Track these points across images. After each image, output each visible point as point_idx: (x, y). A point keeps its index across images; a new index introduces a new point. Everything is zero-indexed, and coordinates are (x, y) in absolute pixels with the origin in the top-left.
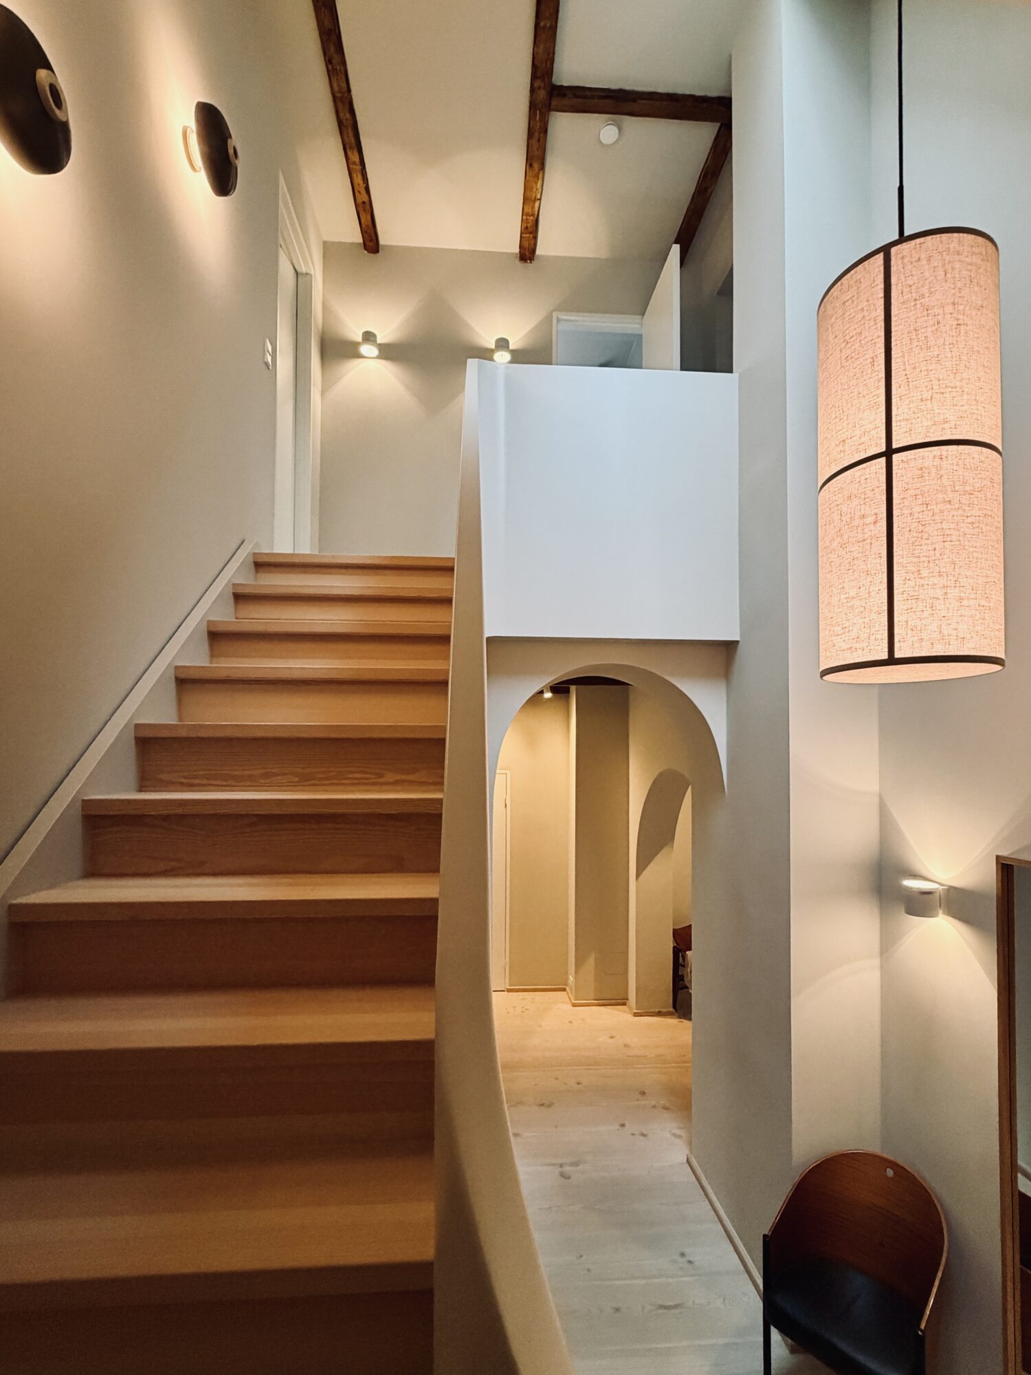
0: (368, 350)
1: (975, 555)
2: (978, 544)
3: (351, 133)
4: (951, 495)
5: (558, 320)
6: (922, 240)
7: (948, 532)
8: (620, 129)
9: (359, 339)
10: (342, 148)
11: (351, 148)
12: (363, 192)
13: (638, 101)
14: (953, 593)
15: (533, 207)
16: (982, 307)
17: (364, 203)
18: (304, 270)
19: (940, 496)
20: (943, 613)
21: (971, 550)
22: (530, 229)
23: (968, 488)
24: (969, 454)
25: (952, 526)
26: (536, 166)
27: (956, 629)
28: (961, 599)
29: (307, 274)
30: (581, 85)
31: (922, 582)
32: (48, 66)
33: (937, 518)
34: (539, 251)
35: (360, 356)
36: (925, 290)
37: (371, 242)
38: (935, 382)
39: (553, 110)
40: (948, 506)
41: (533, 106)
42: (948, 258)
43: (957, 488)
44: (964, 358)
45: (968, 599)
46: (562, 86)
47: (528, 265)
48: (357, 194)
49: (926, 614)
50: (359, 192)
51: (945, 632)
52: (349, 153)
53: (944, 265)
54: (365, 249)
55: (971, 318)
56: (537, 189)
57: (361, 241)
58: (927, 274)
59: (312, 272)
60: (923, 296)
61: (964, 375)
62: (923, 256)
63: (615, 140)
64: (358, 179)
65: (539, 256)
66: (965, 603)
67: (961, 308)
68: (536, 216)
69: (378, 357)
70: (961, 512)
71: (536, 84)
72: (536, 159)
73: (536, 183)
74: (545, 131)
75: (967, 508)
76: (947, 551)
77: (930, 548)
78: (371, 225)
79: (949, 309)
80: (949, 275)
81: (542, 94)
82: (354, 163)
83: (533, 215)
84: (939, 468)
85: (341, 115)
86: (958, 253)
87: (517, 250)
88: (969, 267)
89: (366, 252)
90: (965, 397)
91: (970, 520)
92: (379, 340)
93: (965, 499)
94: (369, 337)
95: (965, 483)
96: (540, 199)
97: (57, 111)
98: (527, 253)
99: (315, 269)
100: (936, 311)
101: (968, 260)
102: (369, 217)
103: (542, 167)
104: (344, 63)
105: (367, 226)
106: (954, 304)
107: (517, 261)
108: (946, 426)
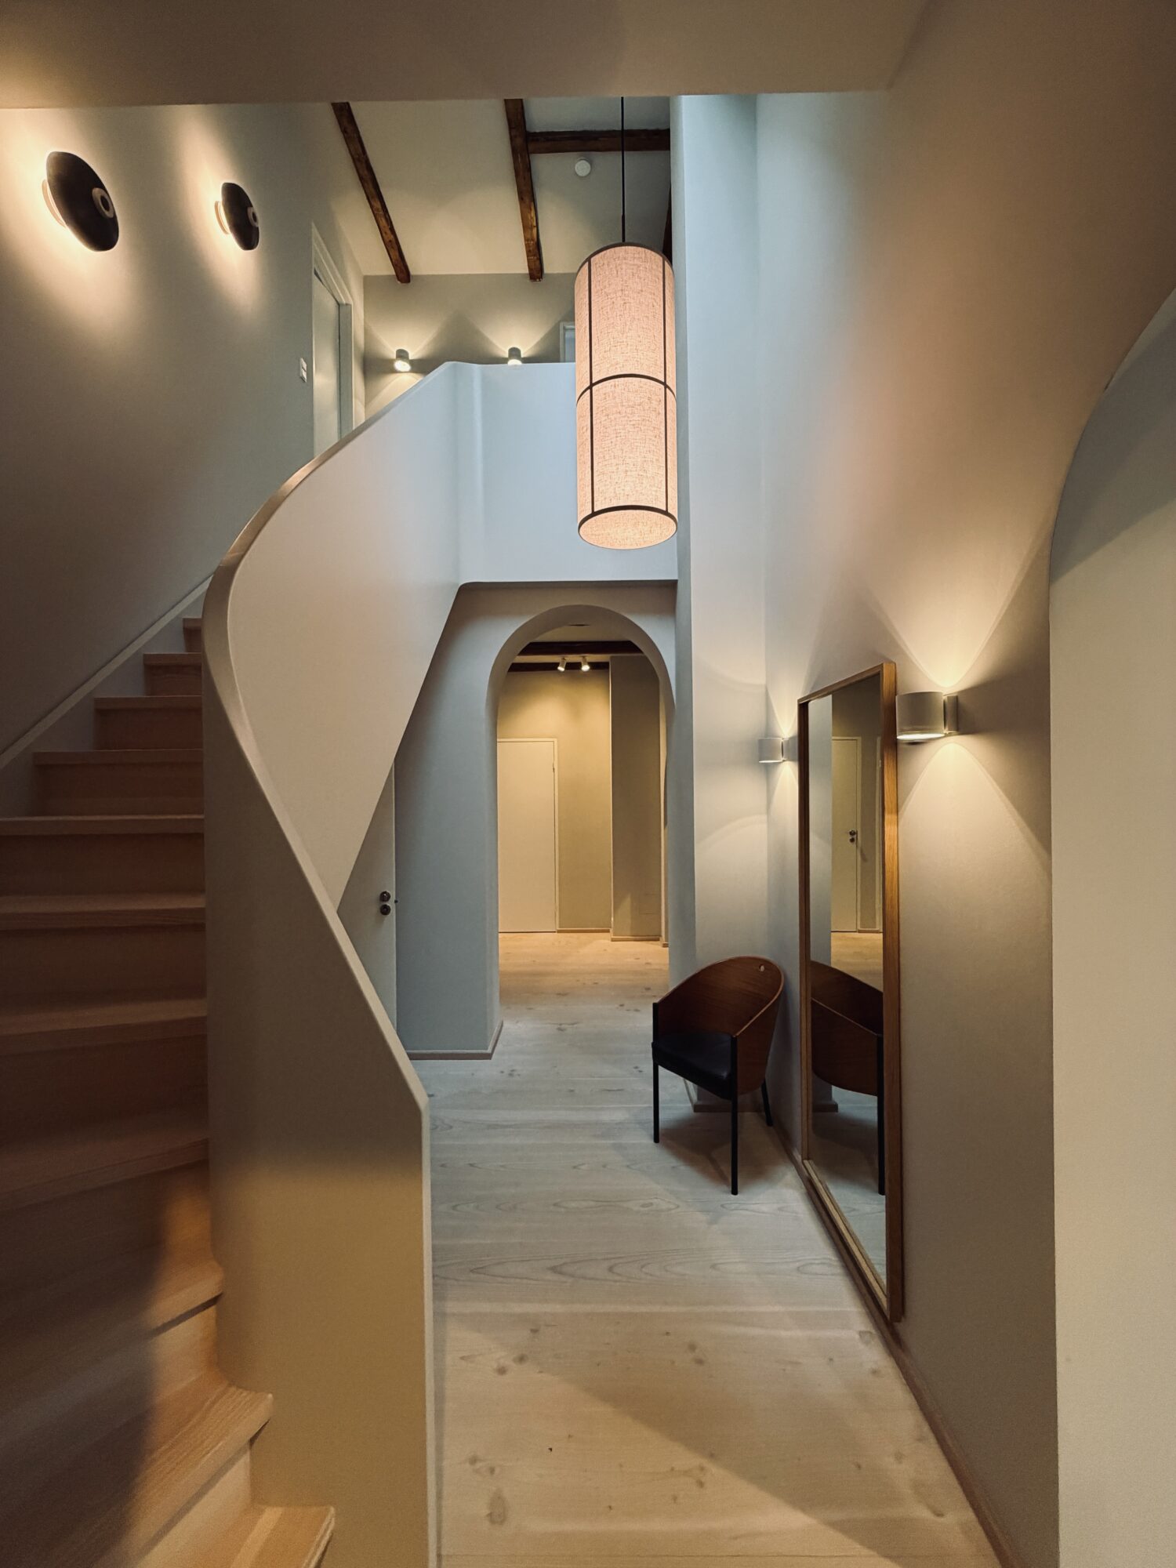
0: (401, 365)
1: (636, 444)
2: (638, 438)
3: (371, 185)
4: (620, 408)
5: (565, 329)
6: (604, 252)
7: (619, 431)
8: (591, 163)
9: (394, 356)
10: (365, 198)
11: (372, 197)
12: (389, 232)
13: (601, 139)
14: (622, 468)
15: (532, 234)
16: (642, 291)
17: (390, 241)
18: (344, 302)
19: (615, 409)
20: (616, 481)
21: (633, 441)
22: (534, 251)
23: (631, 404)
24: (632, 383)
25: (621, 427)
26: (527, 200)
27: (623, 490)
28: (626, 471)
29: (347, 304)
30: (550, 130)
31: (606, 463)
32: (101, 186)
33: (613, 423)
34: (547, 270)
35: (394, 371)
36: (606, 283)
37: (403, 272)
38: (612, 340)
39: (531, 153)
40: (619, 415)
41: (515, 152)
42: (618, 262)
43: (624, 404)
44: (628, 323)
45: (631, 471)
46: (535, 133)
47: (538, 282)
48: (384, 235)
49: (608, 483)
50: (386, 233)
51: (618, 492)
52: (373, 203)
53: (616, 267)
54: (399, 280)
55: (634, 299)
56: (532, 218)
57: (394, 273)
58: (607, 273)
59: (351, 302)
60: (605, 287)
61: (628, 334)
62: (606, 262)
63: (588, 172)
64: (383, 222)
65: (548, 274)
66: (629, 473)
67: (627, 292)
68: (536, 240)
69: (412, 371)
70: (626, 418)
71: (513, 134)
72: (527, 195)
73: (530, 213)
74: (529, 169)
75: (629, 415)
76: (618, 443)
77: (609, 442)
78: (400, 259)
79: (620, 293)
80: (619, 273)
81: (519, 141)
82: (378, 210)
83: (533, 240)
84: (613, 392)
85: (361, 172)
86: (625, 259)
87: (527, 271)
88: (632, 267)
89: (399, 282)
90: (629, 348)
91: (632, 423)
92: (411, 356)
93: (629, 410)
94: (402, 355)
95: (628, 400)
96: (537, 226)
97: (107, 213)
98: (536, 272)
99: (355, 299)
100: (612, 296)
101: (631, 262)
102: (397, 254)
103: (533, 200)
104: (358, 132)
105: (397, 260)
106: (622, 290)
107: (528, 280)
108: (617, 366)
